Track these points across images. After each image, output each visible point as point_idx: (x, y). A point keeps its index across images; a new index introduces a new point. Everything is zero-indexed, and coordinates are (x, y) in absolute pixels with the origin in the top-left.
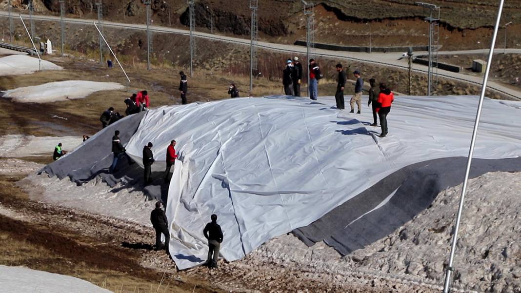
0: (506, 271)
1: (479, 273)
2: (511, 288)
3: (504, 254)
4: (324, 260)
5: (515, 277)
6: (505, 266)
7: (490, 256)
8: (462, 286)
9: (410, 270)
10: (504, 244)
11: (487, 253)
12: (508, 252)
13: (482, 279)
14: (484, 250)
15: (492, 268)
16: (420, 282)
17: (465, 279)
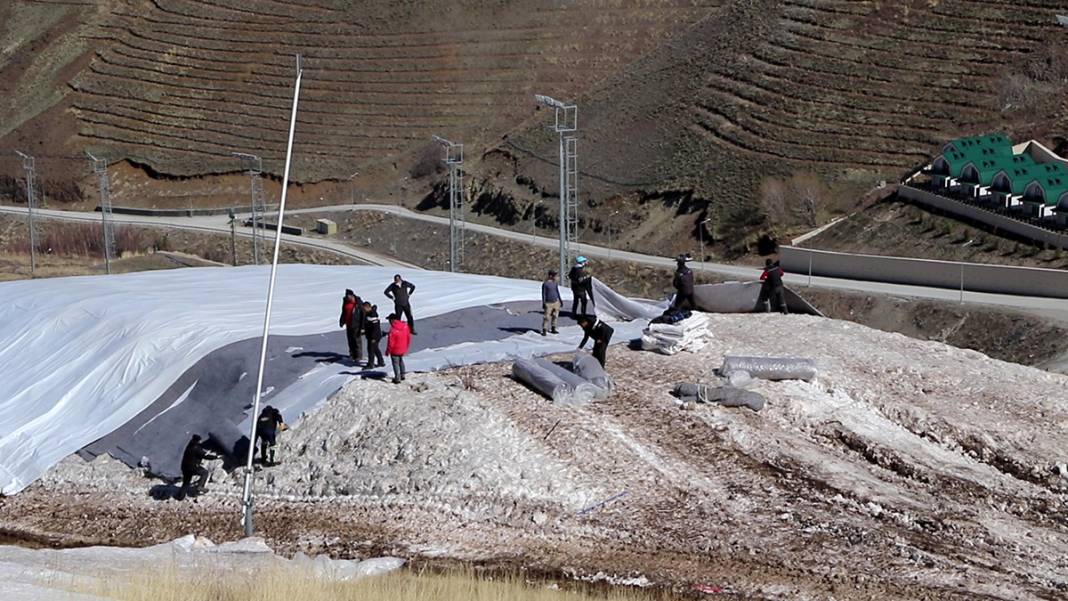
0: (326, 468)
1: (296, 473)
2: (332, 487)
3: (324, 448)
4: (107, 477)
5: (336, 474)
6: (325, 462)
7: (308, 452)
8: (276, 491)
9: (214, 478)
10: (324, 435)
11: (304, 447)
12: (328, 446)
13: (299, 481)
14: (300, 445)
15: (311, 466)
16: (227, 492)
17: (278, 483)
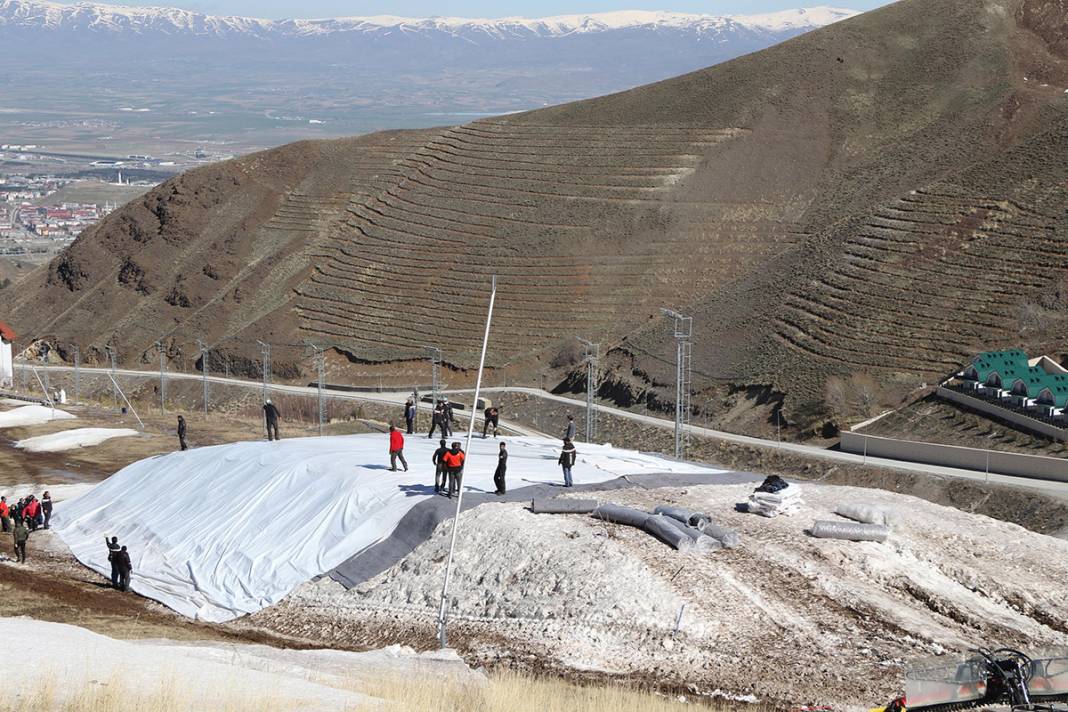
0: (498, 596)
1: (475, 599)
2: (503, 611)
3: (497, 580)
4: (330, 595)
5: (507, 600)
6: (498, 591)
7: (484, 582)
8: (460, 612)
9: (411, 600)
10: (497, 570)
11: (482, 579)
12: (501, 578)
13: (477, 605)
14: (478, 578)
15: (487, 594)
16: (421, 611)
17: (461, 606)
